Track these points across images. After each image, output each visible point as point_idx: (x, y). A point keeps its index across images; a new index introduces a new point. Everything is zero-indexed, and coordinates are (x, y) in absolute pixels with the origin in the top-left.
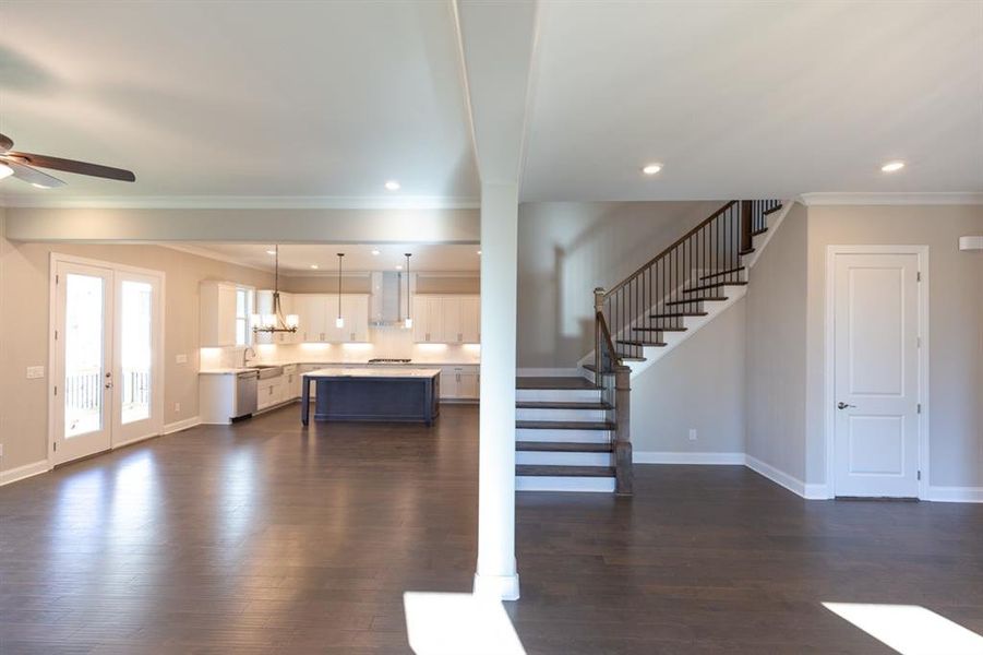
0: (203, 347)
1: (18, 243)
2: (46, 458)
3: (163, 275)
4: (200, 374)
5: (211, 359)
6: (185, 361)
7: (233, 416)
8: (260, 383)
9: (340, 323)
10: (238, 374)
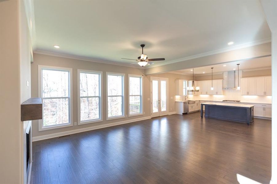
0: (176, 95)
1: (146, 75)
2: (150, 116)
3: (168, 79)
4: (176, 102)
5: (178, 98)
6: (172, 98)
7: (183, 113)
8: (189, 105)
9: (212, 89)
10: (184, 102)
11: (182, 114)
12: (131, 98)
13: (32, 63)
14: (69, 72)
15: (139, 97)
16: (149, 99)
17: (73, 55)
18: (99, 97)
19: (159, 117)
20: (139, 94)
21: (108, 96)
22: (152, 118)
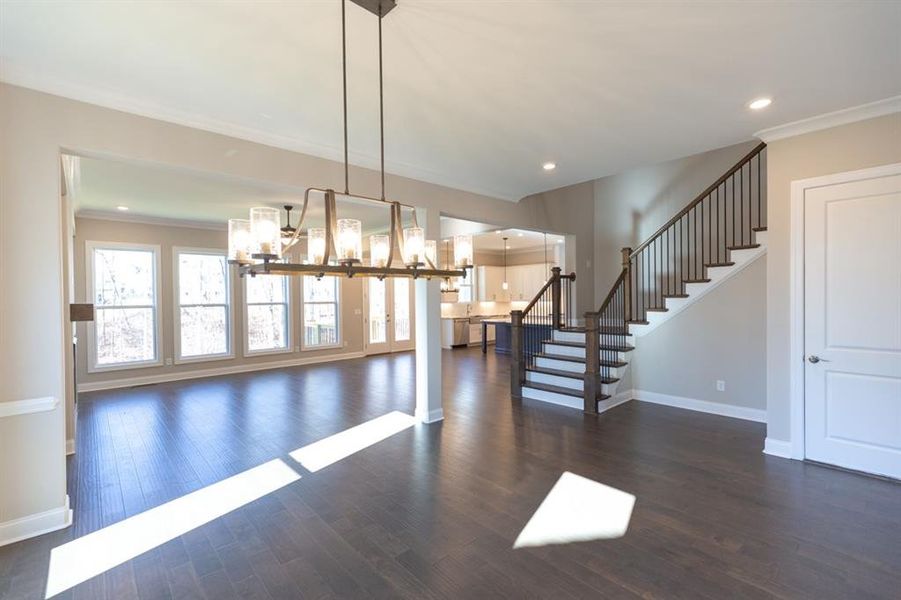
2: (362, 350)
5: (447, 309)
7: (453, 344)
8: (471, 326)
9: (505, 286)
10: (454, 319)
11: (450, 348)
12: (307, 308)
13: (74, 237)
14: (153, 252)
15: (333, 306)
16: (357, 312)
17: (167, 219)
18: (225, 306)
19: (389, 353)
20: (333, 300)
21: (247, 305)
22: (368, 356)
